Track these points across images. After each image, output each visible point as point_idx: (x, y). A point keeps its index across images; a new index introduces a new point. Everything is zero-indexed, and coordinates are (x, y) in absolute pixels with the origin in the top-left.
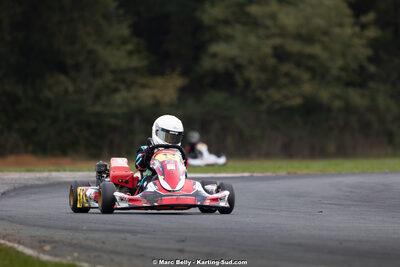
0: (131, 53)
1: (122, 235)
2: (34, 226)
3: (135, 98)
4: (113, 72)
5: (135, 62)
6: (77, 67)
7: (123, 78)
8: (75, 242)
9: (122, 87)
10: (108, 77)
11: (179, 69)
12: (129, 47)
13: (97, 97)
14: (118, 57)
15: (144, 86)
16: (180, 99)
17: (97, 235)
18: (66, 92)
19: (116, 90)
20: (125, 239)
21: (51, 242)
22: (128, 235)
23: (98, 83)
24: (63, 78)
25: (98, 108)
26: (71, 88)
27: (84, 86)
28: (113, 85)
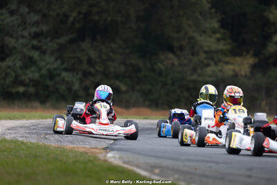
0: (218, 40)
1: (209, 164)
2: (149, 156)
3: (220, 71)
4: (206, 52)
5: (222, 46)
6: (181, 48)
7: (213, 57)
8: (176, 168)
9: (212, 63)
10: (202, 56)
11: (252, 52)
12: (218, 36)
13: (195, 70)
14: (210, 42)
15: (227, 63)
16: (252, 72)
17: (191, 164)
18: (173, 65)
19: (208, 65)
20: (210, 167)
21: (160, 167)
22: (213, 165)
23: (195, 59)
24: (171, 55)
25: (195, 77)
26: (176, 63)
27: (186, 61)
28: (205, 61)
